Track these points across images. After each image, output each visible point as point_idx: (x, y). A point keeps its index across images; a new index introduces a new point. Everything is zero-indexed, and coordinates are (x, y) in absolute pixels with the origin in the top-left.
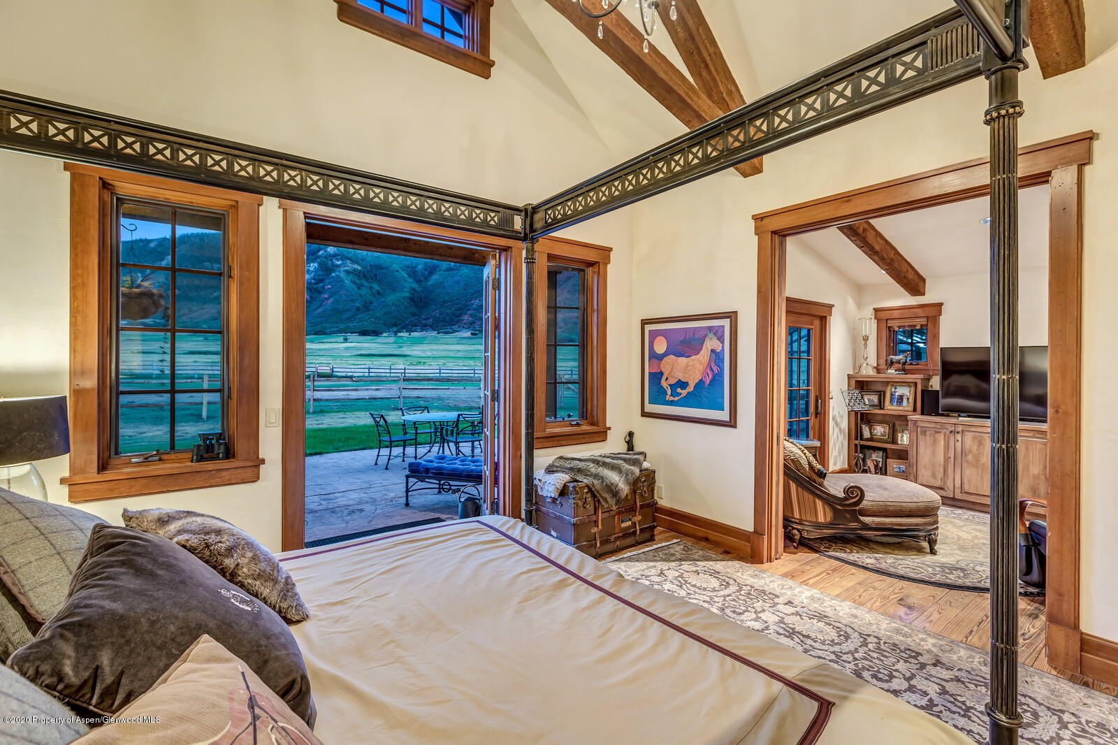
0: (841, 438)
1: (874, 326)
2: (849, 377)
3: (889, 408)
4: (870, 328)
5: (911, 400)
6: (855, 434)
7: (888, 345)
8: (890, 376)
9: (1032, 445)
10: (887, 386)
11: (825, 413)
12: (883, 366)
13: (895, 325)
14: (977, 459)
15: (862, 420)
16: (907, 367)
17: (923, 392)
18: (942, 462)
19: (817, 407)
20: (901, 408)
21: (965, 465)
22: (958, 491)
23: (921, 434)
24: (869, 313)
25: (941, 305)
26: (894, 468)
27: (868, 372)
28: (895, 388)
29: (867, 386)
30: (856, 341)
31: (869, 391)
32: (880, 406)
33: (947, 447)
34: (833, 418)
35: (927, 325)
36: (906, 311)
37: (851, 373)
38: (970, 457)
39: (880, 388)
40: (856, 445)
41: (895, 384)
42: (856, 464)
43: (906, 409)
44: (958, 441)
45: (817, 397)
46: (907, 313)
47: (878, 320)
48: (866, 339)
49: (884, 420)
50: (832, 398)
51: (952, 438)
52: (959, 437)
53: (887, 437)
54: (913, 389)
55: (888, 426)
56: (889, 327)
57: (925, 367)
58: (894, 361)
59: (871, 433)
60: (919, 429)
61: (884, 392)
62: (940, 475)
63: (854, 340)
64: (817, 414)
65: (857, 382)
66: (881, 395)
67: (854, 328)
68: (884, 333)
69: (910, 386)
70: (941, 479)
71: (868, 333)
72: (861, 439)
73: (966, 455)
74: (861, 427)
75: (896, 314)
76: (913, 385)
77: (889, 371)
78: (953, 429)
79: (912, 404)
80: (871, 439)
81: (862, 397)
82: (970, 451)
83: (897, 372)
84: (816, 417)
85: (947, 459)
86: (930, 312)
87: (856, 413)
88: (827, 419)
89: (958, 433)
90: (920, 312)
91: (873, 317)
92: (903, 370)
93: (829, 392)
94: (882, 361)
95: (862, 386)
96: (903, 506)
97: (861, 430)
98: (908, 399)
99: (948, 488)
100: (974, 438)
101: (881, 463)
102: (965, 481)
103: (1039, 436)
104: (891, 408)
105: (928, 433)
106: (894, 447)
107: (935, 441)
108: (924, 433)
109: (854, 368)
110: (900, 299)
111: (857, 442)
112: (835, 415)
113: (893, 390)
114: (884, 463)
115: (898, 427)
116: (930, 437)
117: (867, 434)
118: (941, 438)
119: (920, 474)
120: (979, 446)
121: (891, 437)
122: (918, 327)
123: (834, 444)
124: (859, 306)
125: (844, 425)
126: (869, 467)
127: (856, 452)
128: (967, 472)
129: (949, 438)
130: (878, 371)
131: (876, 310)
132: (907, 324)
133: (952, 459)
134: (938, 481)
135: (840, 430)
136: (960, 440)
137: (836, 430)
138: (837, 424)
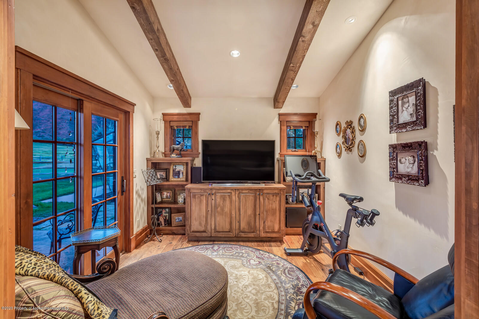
0: (142, 205)
1: (163, 125)
2: (148, 160)
3: (172, 179)
4: (160, 126)
5: (184, 174)
6: (152, 200)
7: (171, 138)
8: (173, 159)
9: (248, 198)
10: (171, 165)
11: (129, 190)
12: (168, 152)
13: (174, 124)
14: (223, 209)
15: (156, 190)
16: (182, 152)
17: (192, 168)
18: (205, 214)
19: (122, 186)
20: (179, 179)
21: (217, 214)
22: (213, 231)
23: (193, 197)
24: (159, 116)
25: (199, 114)
26: (176, 219)
27: (160, 157)
28: (175, 167)
29: (159, 165)
30: (152, 134)
31: (160, 169)
32: (167, 179)
33: (207, 205)
34: (137, 192)
35: (192, 127)
36: (181, 116)
37: (149, 157)
38: (219, 209)
39: (165, 167)
40: (152, 208)
41: (176, 164)
42: (153, 223)
43: (182, 179)
44: (213, 199)
45: (122, 177)
46: (181, 118)
47: (164, 121)
48: (158, 133)
49: (168, 188)
50: (135, 177)
51: (210, 198)
52: (213, 197)
53: (170, 199)
54: (185, 166)
55: (171, 191)
56: (171, 126)
57: (191, 153)
58: (175, 148)
59: (161, 197)
60: (191, 194)
61: (169, 169)
62: (203, 223)
63: (150, 134)
64: (123, 192)
65: (152, 163)
66: (167, 171)
67: (150, 126)
68: (169, 130)
69: (183, 165)
70: (204, 226)
71: (159, 130)
72: (156, 203)
73: (217, 208)
74: (155, 195)
75: (175, 118)
76: (185, 164)
77: (173, 155)
78: (210, 192)
79: (185, 177)
80: (162, 202)
81: (156, 174)
82: (219, 205)
83: (177, 156)
84: (122, 195)
85: (207, 212)
86: (194, 118)
87: (152, 186)
88: (131, 194)
89: (213, 195)
90: (188, 118)
91: (162, 119)
92: (180, 154)
93: (133, 173)
94: (168, 149)
95: (155, 166)
96: (206, 309)
97: (156, 197)
98: (183, 173)
99: (208, 231)
100: (221, 196)
101: (168, 216)
102: (217, 225)
103: (251, 192)
104: (173, 180)
105: (197, 197)
106: (175, 206)
107: (201, 201)
108: (194, 196)
109: (151, 153)
110: (178, 109)
111: (153, 206)
112: (138, 190)
113: (174, 168)
114: (169, 217)
115: (177, 192)
116: (198, 199)
117: (159, 199)
118: (204, 199)
119: (193, 225)
120: (223, 202)
121: (173, 199)
122: (187, 128)
123: (138, 212)
124: (153, 111)
125: (144, 195)
126: (161, 222)
127: (153, 214)
128: (218, 219)
129: (208, 198)
130: (166, 156)
131: (164, 115)
132: (181, 125)
133: (210, 211)
134: (202, 227)
135: (142, 200)
136: (214, 199)
137: (139, 201)
138: (139, 196)
